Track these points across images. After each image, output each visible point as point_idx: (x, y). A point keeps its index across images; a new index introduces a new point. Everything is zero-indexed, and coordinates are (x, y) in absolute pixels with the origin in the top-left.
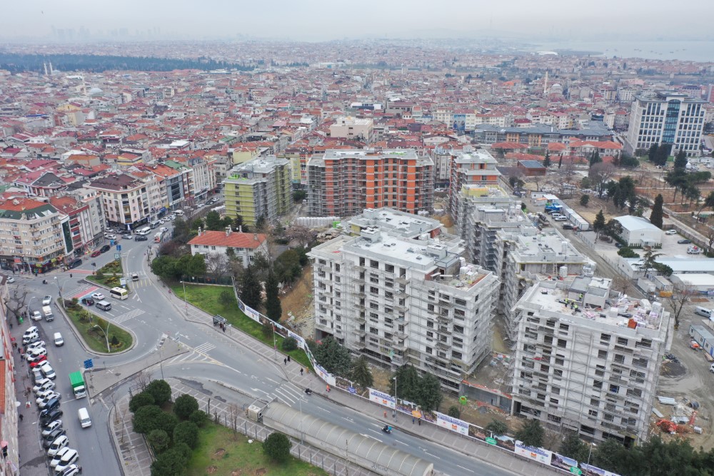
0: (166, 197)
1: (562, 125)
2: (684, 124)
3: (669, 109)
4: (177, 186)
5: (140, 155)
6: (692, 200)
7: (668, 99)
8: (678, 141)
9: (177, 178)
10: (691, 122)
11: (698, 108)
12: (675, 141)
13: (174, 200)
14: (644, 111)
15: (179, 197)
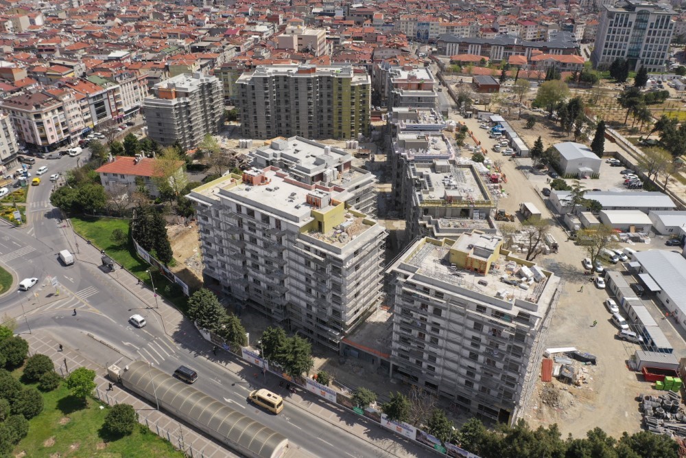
0: (89, 116)
1: (530, 35)
2: (651, 37)
3: (637, 20)
4: (102, 103)
5: (72, 67)
6: (643, 123)
7: (637, 9)
8: (644, 56)
9: (101, 95)
10: (659, 35)
11: (668, 20)
12: (641, 55)
13: (99, 118)
14: (612, 22)
15: (105, 115)
